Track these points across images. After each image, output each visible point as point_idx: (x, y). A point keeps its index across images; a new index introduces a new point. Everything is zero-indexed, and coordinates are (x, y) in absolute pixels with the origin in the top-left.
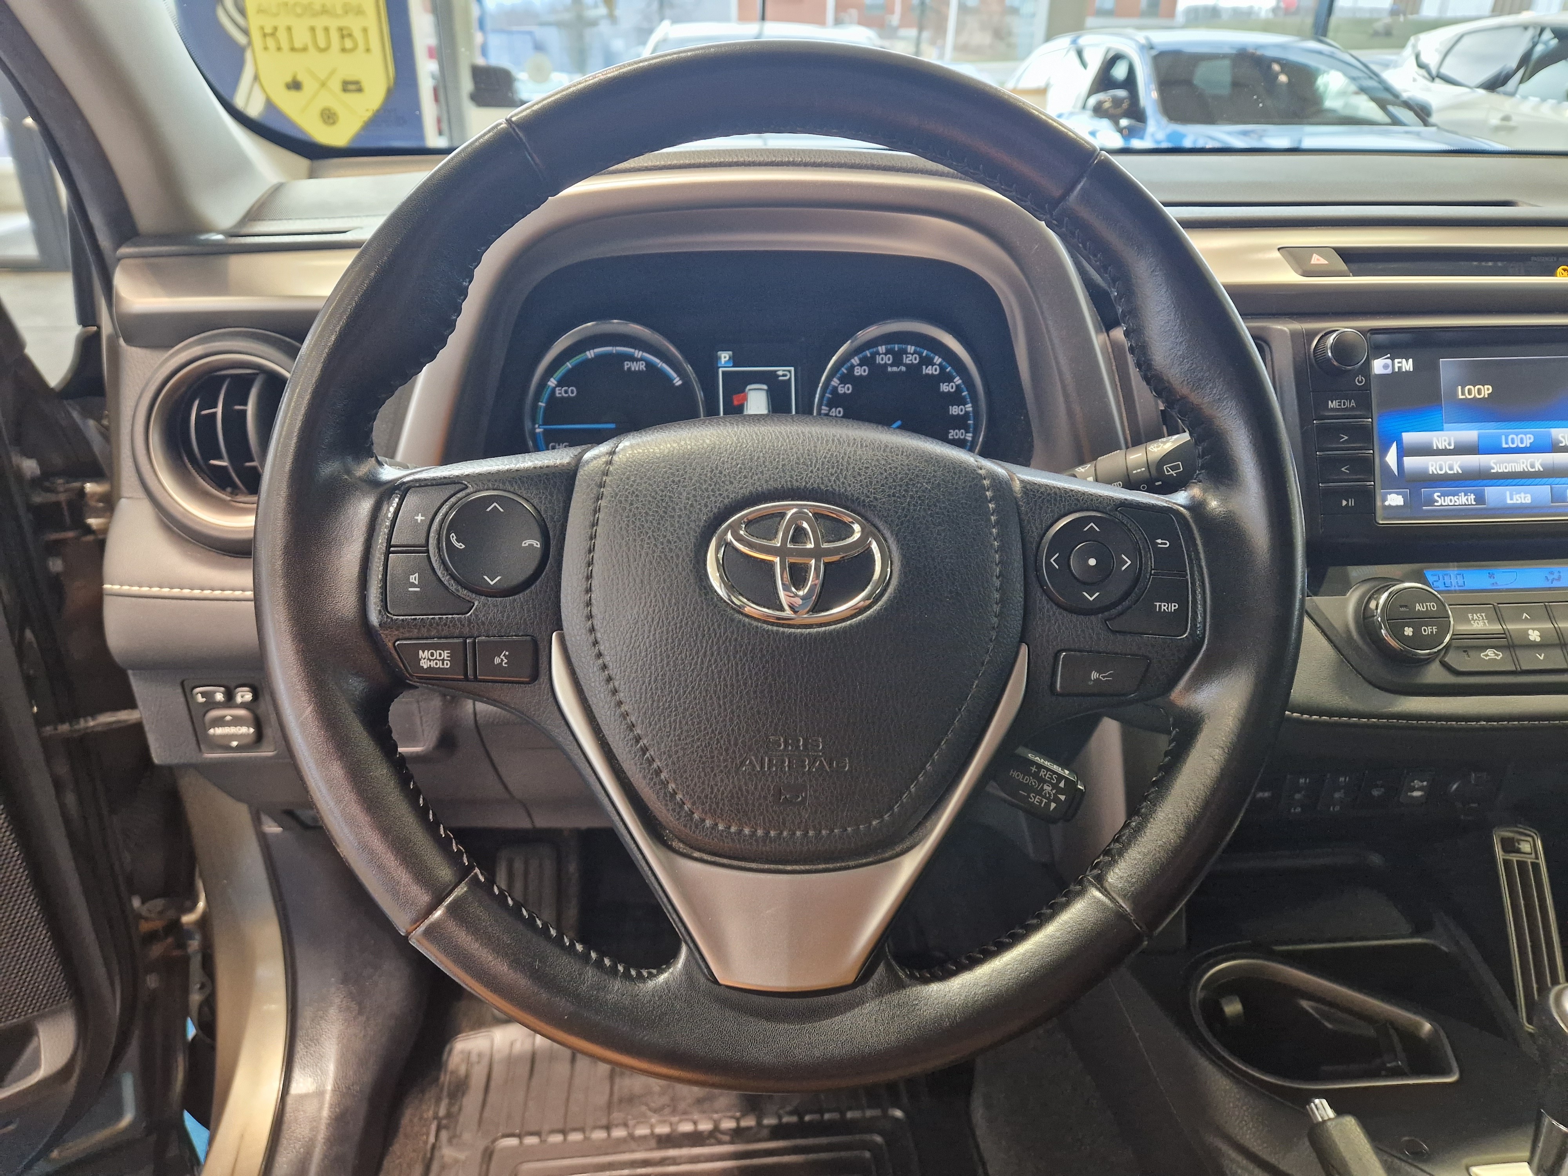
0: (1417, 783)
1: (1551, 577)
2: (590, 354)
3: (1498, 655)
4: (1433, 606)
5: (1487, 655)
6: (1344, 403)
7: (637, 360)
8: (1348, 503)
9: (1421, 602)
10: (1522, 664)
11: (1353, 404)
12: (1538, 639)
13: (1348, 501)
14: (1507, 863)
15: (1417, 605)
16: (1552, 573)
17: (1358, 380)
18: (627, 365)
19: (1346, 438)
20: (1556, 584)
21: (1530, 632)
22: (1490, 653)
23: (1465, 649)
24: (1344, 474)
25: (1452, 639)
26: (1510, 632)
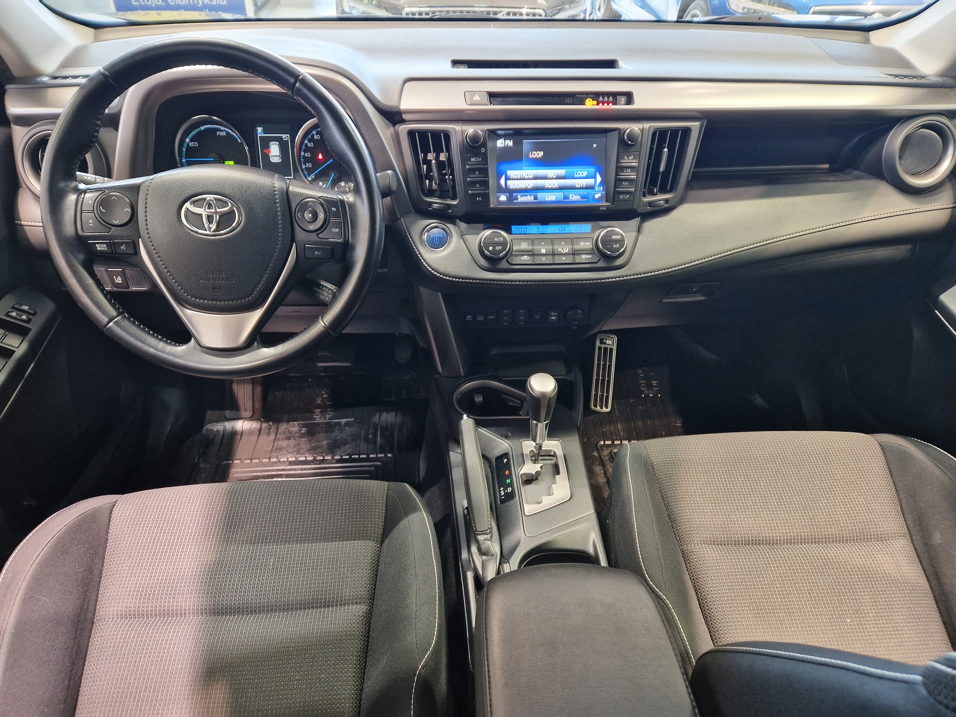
0: (553, 314)
2: (202, 128)
3: (527, 258)
4: (502, 239)
6: (477, 159)
7: (222, 131)
10: (536, 261)
12: (544, 252)
13: (478, 198)
14: (600, 348)
15: (496, 238)
16: (562, 227)
17: (482, 149)
18: (218, 133)
19: (477, 173)
20: (563, 232)
21: (542, 249)
22: (525, 257)
23: (516, 256)
24: (477, 187)
25: (512, 252)
26: (535, 249)
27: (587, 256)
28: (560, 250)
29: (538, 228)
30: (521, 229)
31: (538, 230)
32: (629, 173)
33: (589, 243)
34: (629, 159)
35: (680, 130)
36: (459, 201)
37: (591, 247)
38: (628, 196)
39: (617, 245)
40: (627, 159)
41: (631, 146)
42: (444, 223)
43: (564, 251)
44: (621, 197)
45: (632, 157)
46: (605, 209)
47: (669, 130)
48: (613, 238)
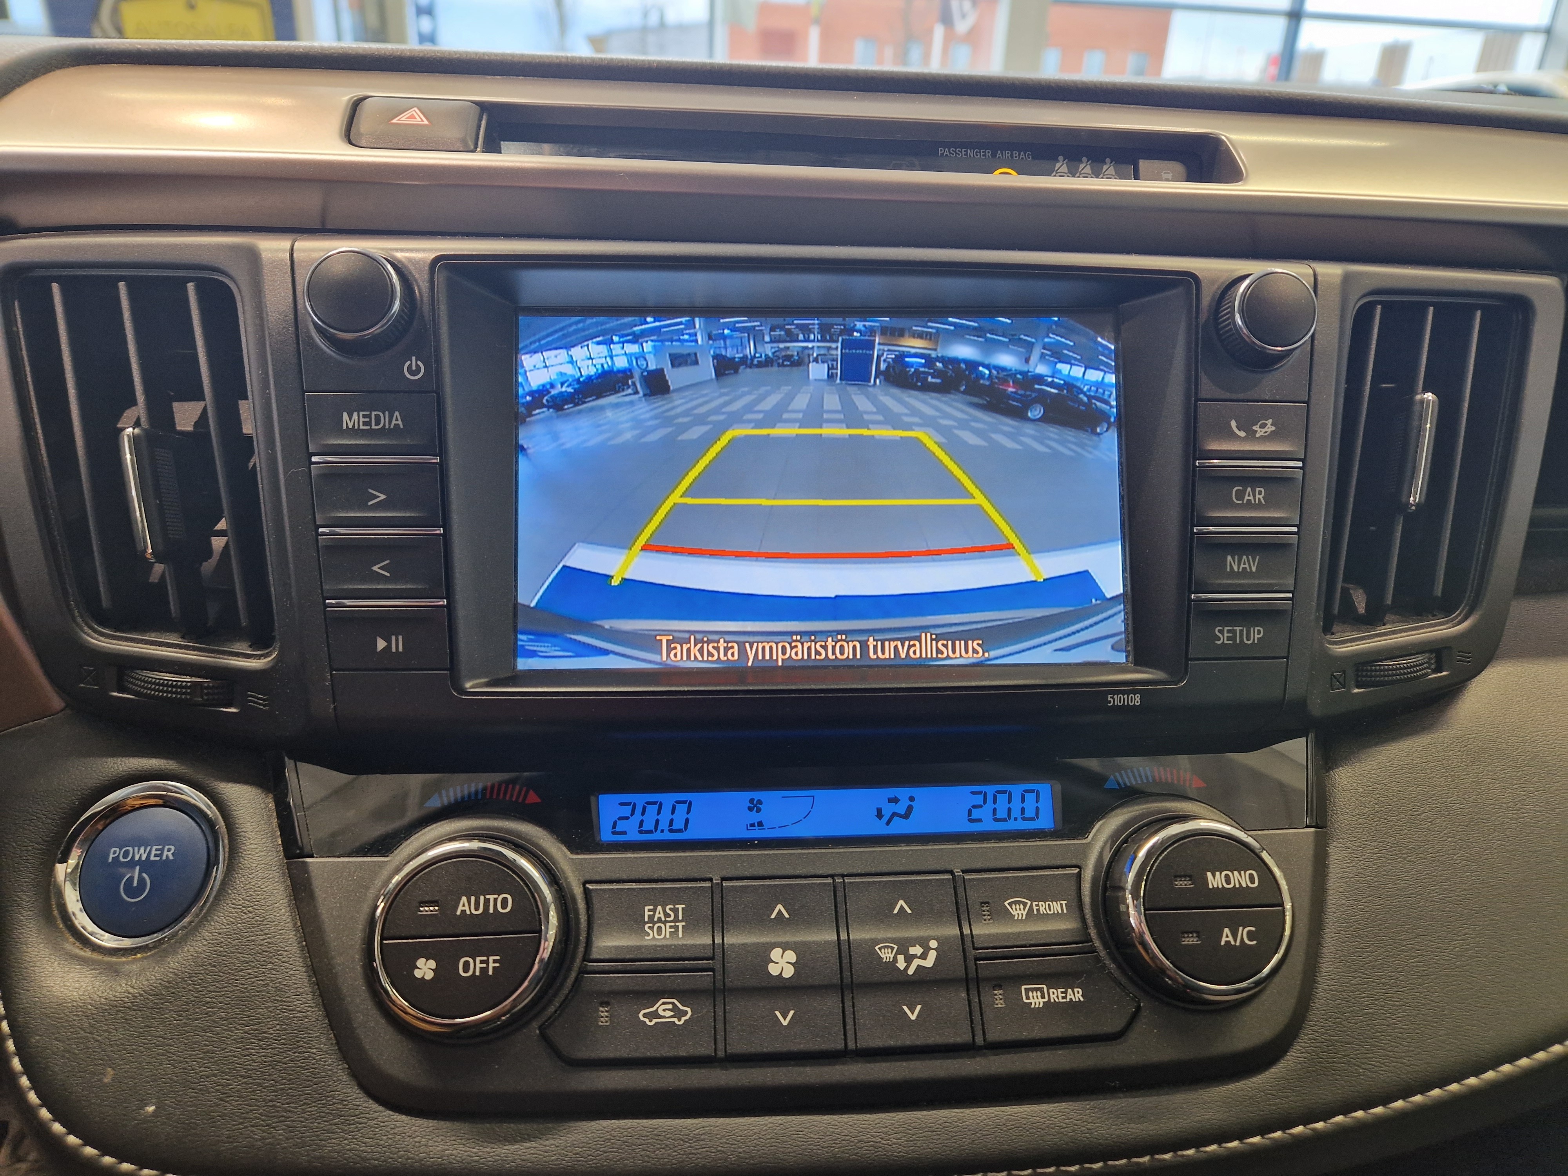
1: (888, 810)
3: (679, 1014)
4: (504, 901)
5: (656, 1015)
6: (378, 418)
8: (389, 646)
9: (475, 890)
10: (733, 1036)
11: (397, 420)
12: (789, 972)
13: (388, 641)
15: (464, 899)
16: (894, 800)
17: (410, 366)
19: (383, 497)
20: (899, 827)
21: (776, 954)
22: (664, 1008)
23: (607, 998)
24: (379, 578)
25: (583, 971)
26: (728, 953)
27: (1056, 995)
28: (886, 955)
29: (755, 806)
30: (652, 810)
31: (754, 817)
32: (1259, 507)
33: (1057, 907)
34: (1251, 435)
35: (1477, 307)
36: (278, 660)
37: (1068, 925)
38: (1257, 634)
39: (1243, 932)
40: (1242, 434)
41: (1268, 362)
42: (199, 777)
43: (909, 959)
44: (1223, 635)
45: (1270, 428)
46: (1137, 700)
48: (1211, 887)
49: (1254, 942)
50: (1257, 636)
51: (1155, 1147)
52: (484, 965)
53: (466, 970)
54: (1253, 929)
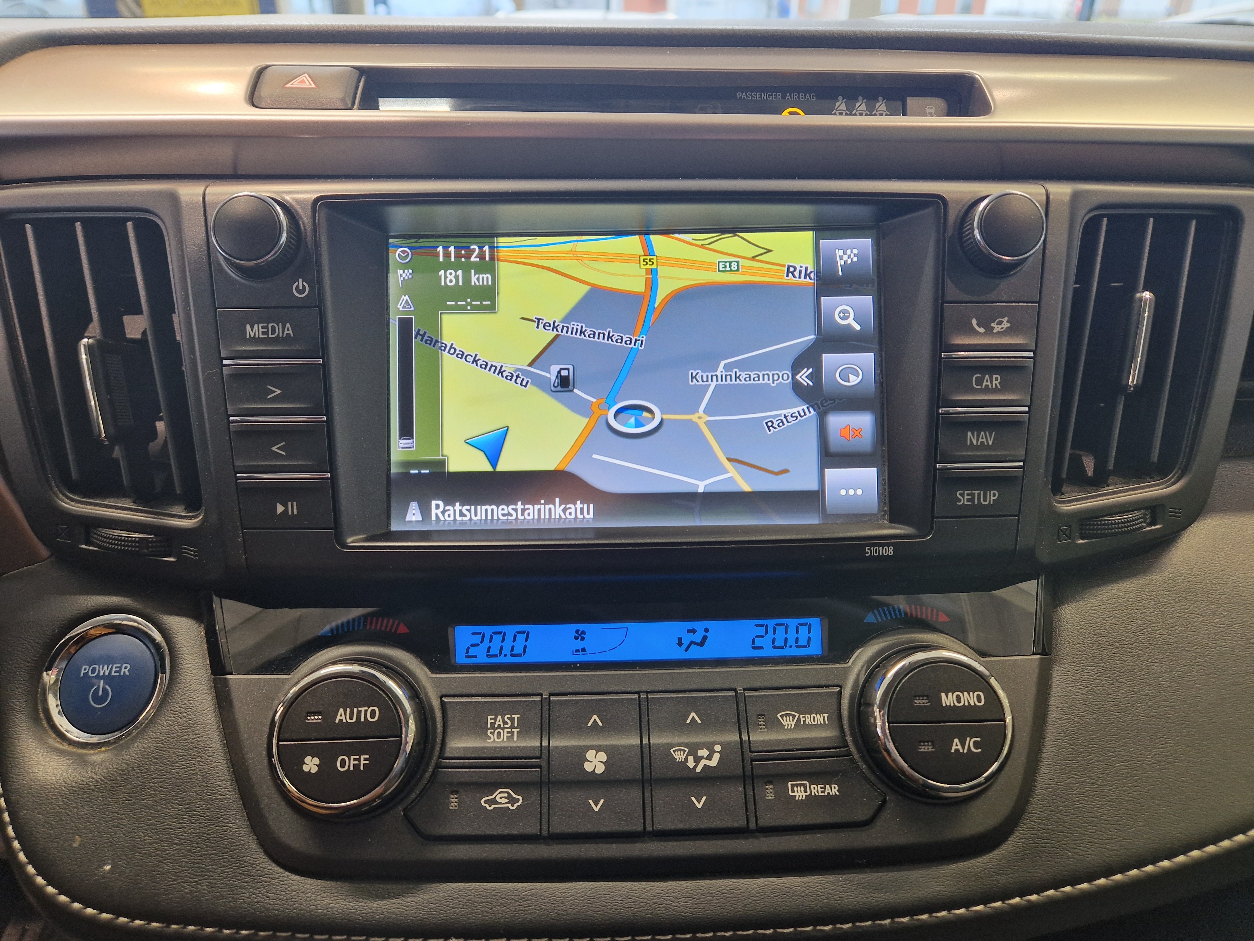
1: (687, 639)
3: (512, 801)
4: (373, 712)
5: (494, 801)
6: (273, 328)
8: (286, 510)
9: (350, 703)
10: (554, 819)
11: (289, 330)
12: (600, 769)
13: (285, 505)
15: (341, 710)
16: (693, 631)
17: (298, 287)
19: (278, 392)
20: (696, 653)
21: (590, 754)
22: (501, 797)
23: (457, 787)
24: (277, 456)
25: (438, 766)
26: (553, 753)
27: (816, 790)
28: (679, 757)
29: (580, 636)
30: (497, 638)
31: (579, 644)
32: (995, 391)
33: (820, 719)
34: (989, 331)
35: (1192, 217)
36: (204, 521)
37: (830, 733)
38: (992, 496)
39: (970, 742)
40: (982, 330)
41: (1005, 270)
42: (149, 611)
43: (697, 760)
44: (963, 498)
45: (1006, 325)
46: (890, 551)
47: (1146, 217)
48: (944, 705)
49: (980, 750)
50: (992, 498)
51: (894, 912)
52: (357, 762)
53: (343, 765)
54: (979, 739)
